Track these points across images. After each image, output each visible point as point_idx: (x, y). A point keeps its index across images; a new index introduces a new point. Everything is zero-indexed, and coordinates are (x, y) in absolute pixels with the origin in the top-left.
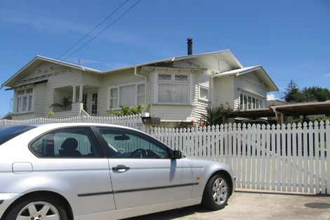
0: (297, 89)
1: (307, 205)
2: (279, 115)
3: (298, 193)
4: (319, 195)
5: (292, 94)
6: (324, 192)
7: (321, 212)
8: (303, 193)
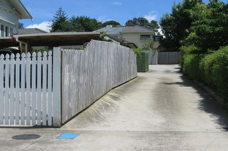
0: (64, 18)
1: (16, 137)
2: (23, 45)
3: (15, 125)
4: (36, 127)
5: (59, 22)
6: (45, 124)
7: (23, 142)
8: (20, 125)
